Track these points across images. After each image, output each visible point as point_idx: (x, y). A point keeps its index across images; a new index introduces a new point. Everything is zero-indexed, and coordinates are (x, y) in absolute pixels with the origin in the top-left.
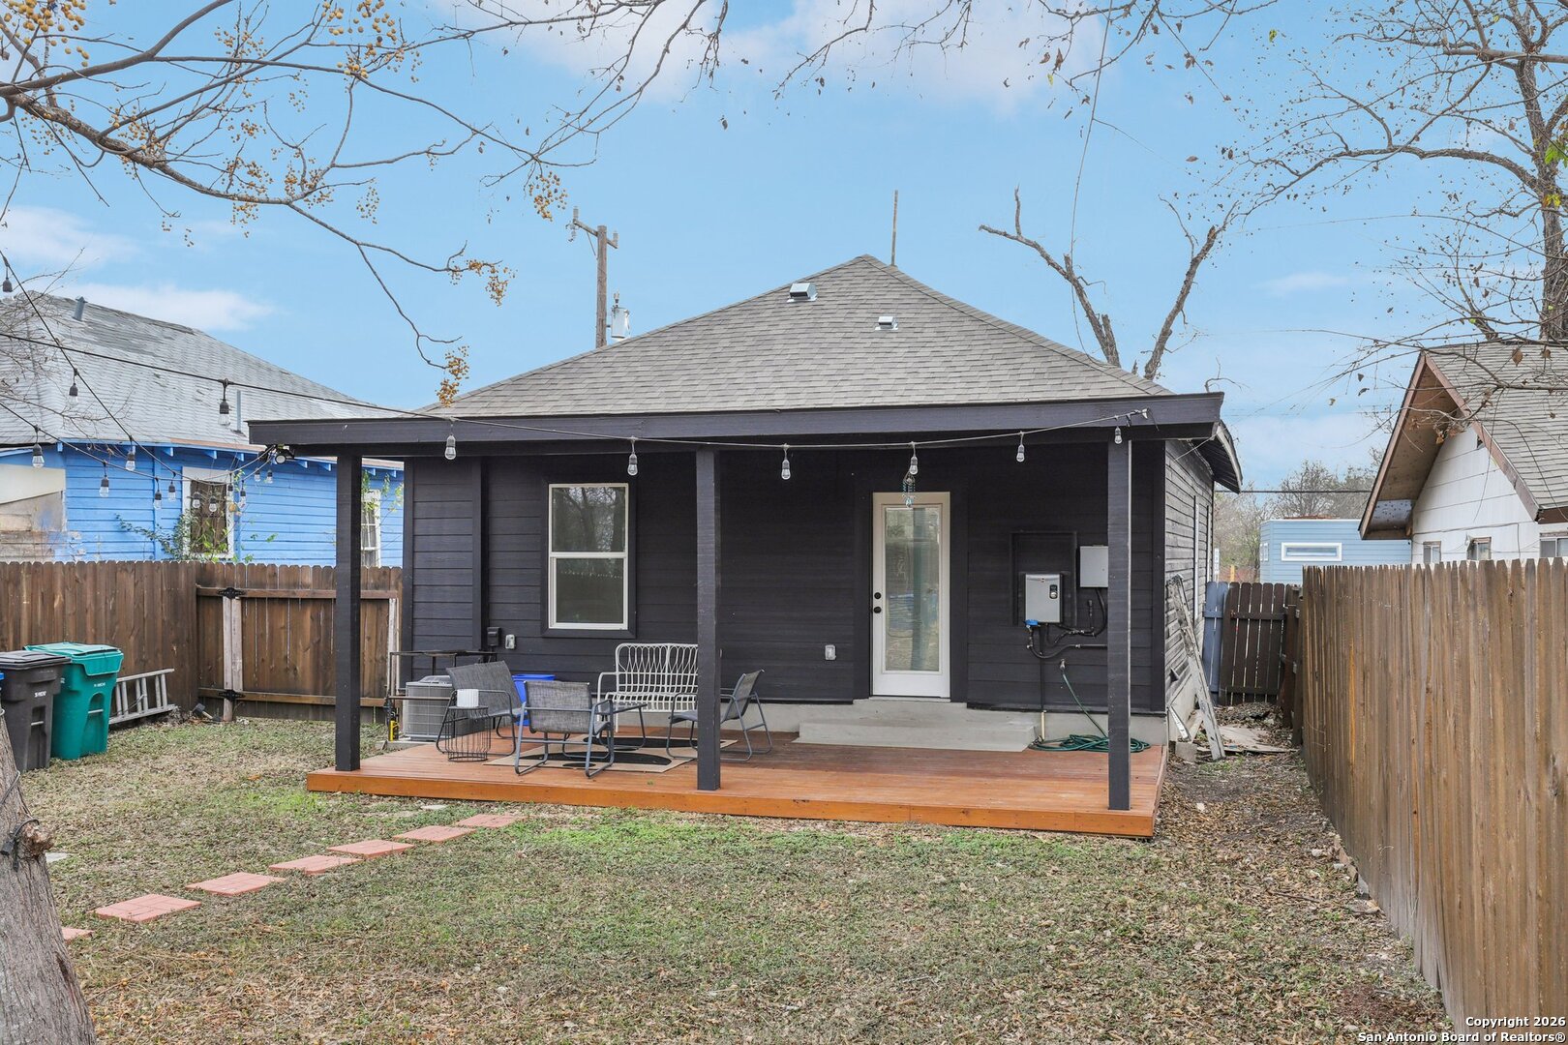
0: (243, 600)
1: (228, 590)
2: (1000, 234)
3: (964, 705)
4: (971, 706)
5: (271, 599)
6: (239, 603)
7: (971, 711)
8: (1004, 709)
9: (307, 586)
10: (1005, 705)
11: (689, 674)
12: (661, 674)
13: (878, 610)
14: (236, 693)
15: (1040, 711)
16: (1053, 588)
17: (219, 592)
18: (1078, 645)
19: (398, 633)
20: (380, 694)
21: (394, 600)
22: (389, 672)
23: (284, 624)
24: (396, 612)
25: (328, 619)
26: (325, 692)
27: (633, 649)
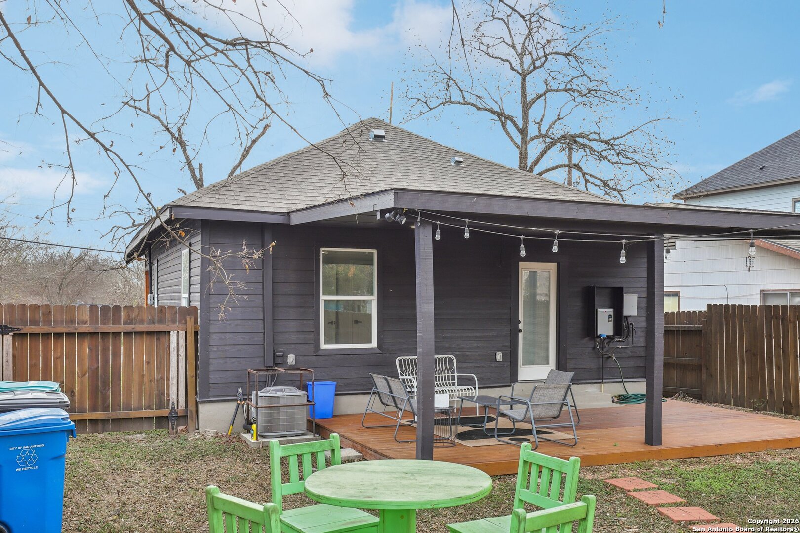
0: (14, 335)
2: (138, 108)
5: (46, 335)
6: (11, 337)
8: (584, 384)
9: (85, 323)
10: (584, 382)
13: (520, 330)
15: (602, 382)
16: (610, 316)
18: (620, 347)
19: (180, 358)
20: (160, 406)
21: (176, 332)
22: (173, 389)
23: (59, 354)
24: (177, 341)
25: (105, 350)
26: (105, 408)
27: (404, 360)
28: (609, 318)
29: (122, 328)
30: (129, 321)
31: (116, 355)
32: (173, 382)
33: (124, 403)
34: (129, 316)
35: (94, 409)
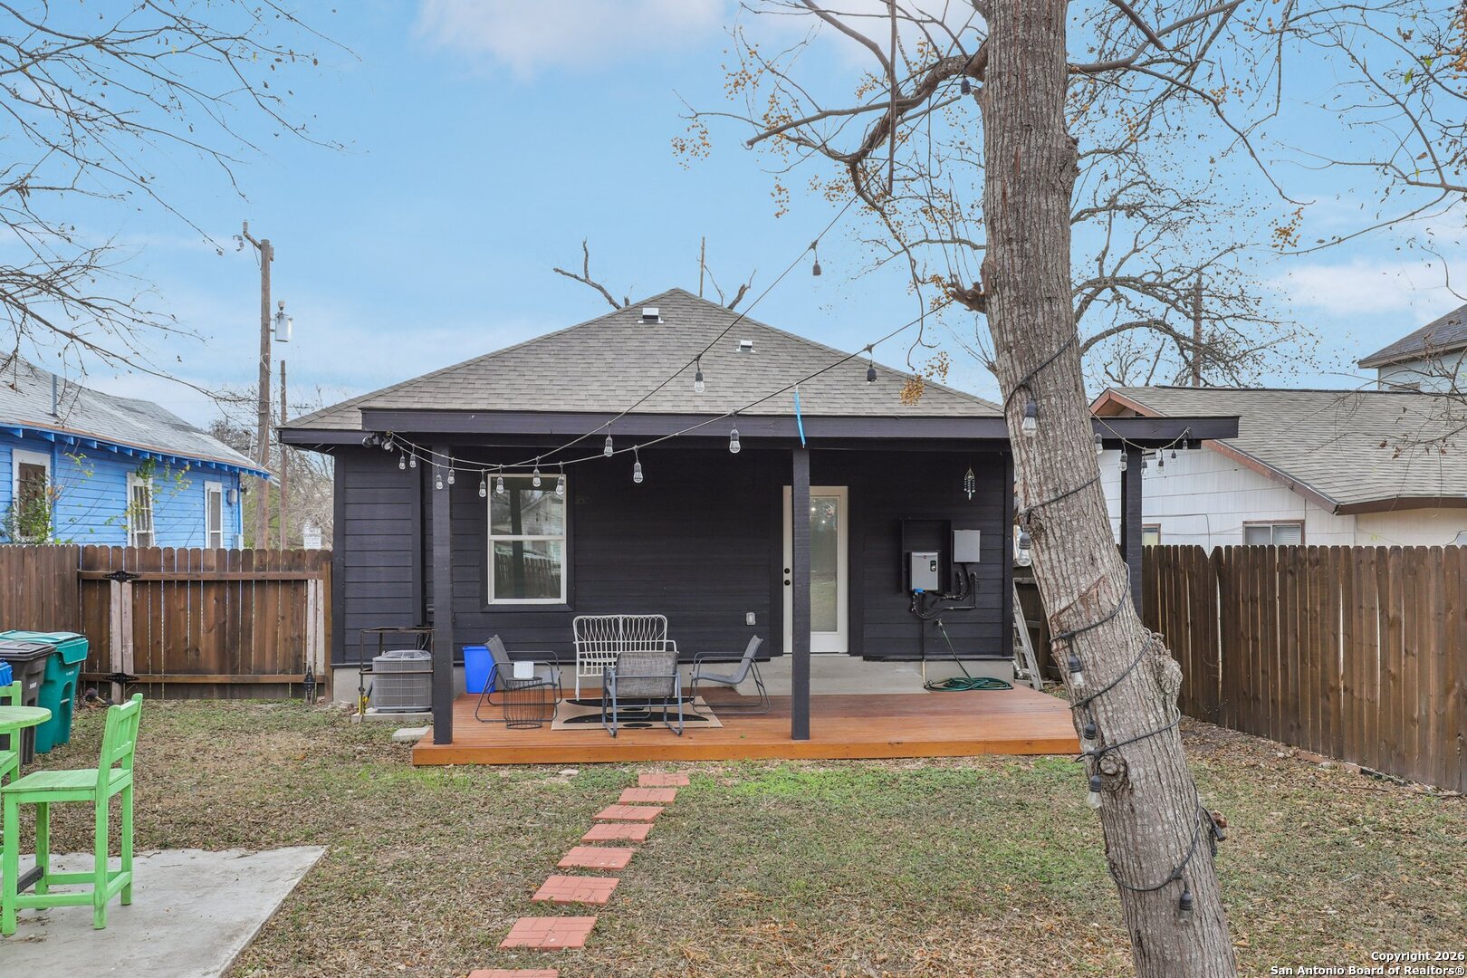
0: (134, 583)
1: (118, 573)
2: (572, 276)
3: (861, 658)
4: (866, 659)
5: (169, 583)
6: (130, 586)
7: (865, 662)
8: (893, 660)
9: (212, 569)
10: (892, 657)
11: (641, 641)
12: (617, 641)
13: (787, 583)
14: (128, 676)
15: (921, 660)
16: (933, 563)
17: (106, 576)
18: (952, 608)
19: (318, 613)
20: (297, 670)
21: (314, 580)
22: (310, 650)
23: (182, 606)
24: (316, 592)
25: (234, 601)
26: (234, 671)
27: (588, 620)
28: (932, 565)
29: (253, 575)
30: (262, 567)
31: (247, 607)
32: (310, 641)
33: (254, 666)
34: (261, 561)
35: (222, 671)
